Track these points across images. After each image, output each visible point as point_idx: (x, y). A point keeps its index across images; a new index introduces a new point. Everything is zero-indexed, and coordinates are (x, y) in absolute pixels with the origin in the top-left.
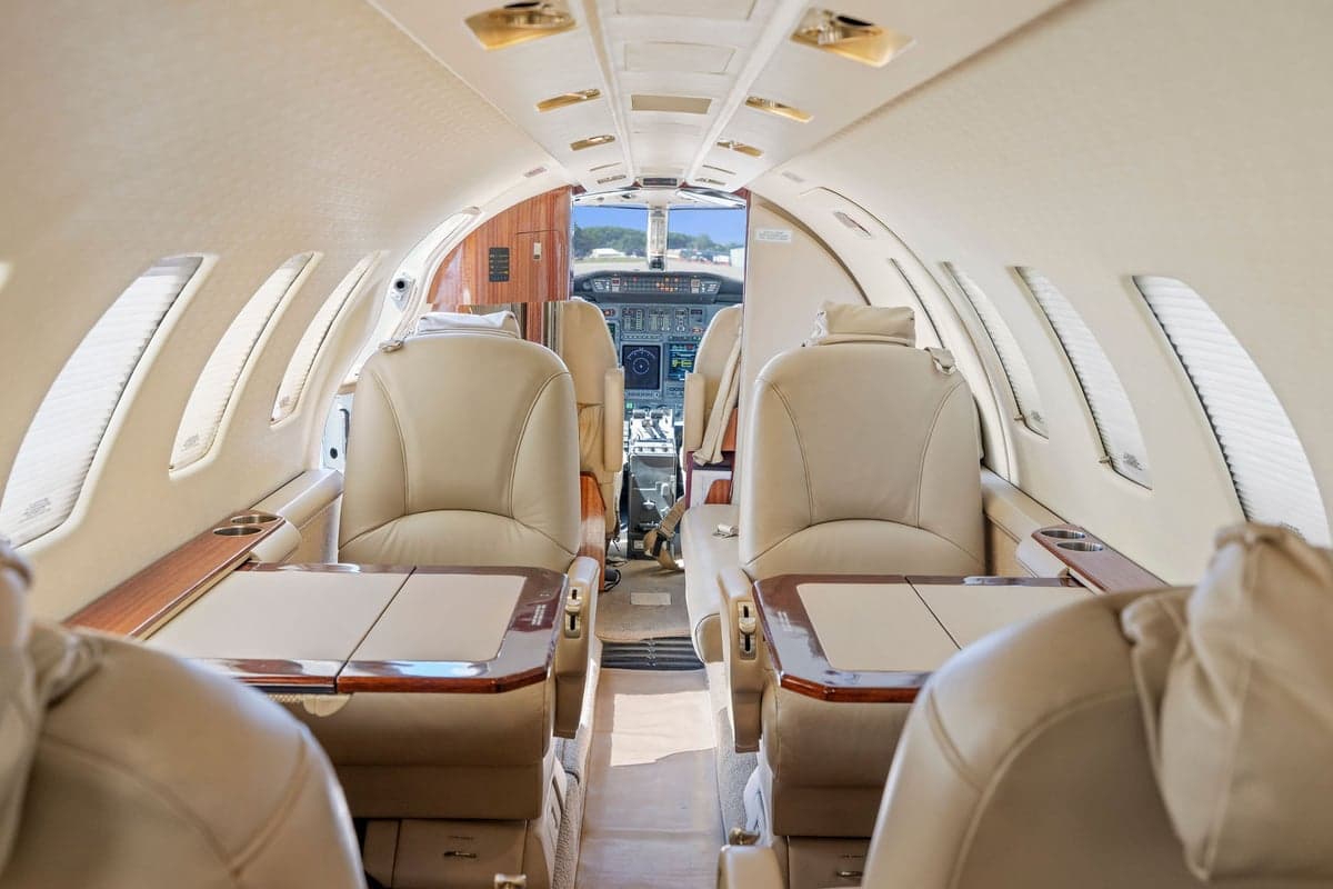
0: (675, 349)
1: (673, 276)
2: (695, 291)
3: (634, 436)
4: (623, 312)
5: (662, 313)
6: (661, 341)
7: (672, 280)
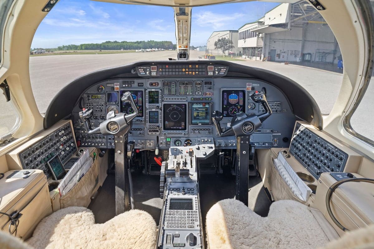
0: (195, 106)
1: (194, 63)
2: (210, 73)
4: (164, 84)
5: (187, 84)
6: (186, 101)
7: (194, 67)
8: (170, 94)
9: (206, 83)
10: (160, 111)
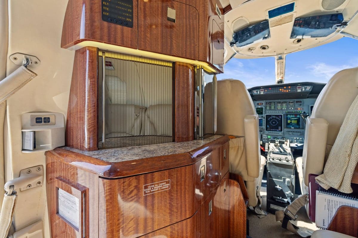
0: (289, 116)
1: (287, 85)
2: (299, 91)
3: (270, 150)
4: (266, 103)
5: (282, 103)
6: (282, 113)
7: (287, 87)
8: (270, 109)
9: (297, 102)
10: (263, 119)
